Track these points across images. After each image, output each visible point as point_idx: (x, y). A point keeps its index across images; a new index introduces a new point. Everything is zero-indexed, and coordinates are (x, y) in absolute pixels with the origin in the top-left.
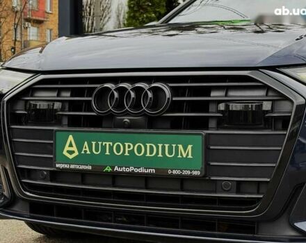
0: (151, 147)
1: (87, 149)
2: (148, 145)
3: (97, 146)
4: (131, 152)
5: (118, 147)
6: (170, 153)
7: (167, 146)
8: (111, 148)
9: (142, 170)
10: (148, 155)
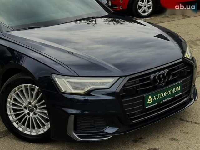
0: (172, 90)
1: (155, 98)
2: (171, 90)
3: (158, 96)
4: (167, 94)
5: (164, 94)
8: (162, 95)
9: (170, 98)
10: (171, 93)
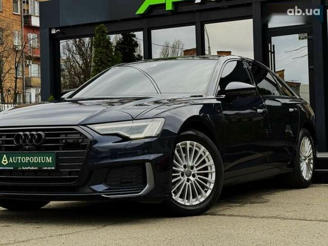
1: (11, 160)
2: (35, 158)
3: (15, 159)
4: (29, 161)
5: (23, 159)
6: (43, 161)
7: (42, 158)
8: (21, 159)
9: (33, 168)
10: (35, 162)
